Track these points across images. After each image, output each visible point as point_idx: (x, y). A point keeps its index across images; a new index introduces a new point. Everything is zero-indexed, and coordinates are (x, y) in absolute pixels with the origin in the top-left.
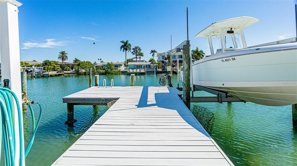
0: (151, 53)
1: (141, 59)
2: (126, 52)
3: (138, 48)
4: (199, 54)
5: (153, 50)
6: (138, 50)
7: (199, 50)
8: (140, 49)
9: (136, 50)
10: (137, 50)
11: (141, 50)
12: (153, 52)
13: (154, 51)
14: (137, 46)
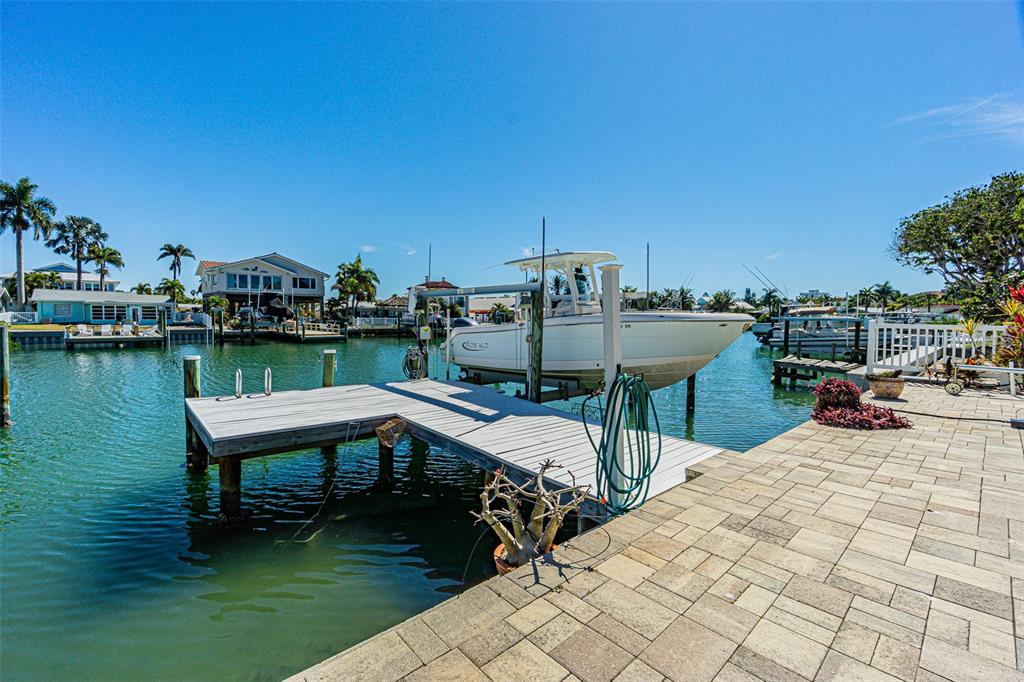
0: (162, 256)
1: (107, 279)
2: (19, 238)
3: (89, 226)
4: (362, 279)
5: (175, 246)
6: (88, 234)
7: (363, 269)
8: (96, 231)
9: (76, 235)
10: (83, 233)
11: (104, 236)
12: (174, 252)
13: (179, 250)
14: (79, 215)
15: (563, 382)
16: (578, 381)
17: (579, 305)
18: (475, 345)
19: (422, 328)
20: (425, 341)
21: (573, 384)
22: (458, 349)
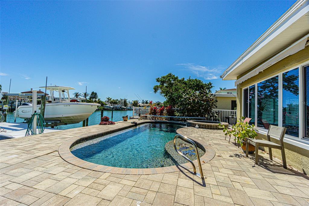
15: (56, 121)
16: (60, 121)
17: (62, 100)
18: (26, 111)
19: (4, 106)
20: (5, 110)
21: (59, 122)
22: (20, 112)
